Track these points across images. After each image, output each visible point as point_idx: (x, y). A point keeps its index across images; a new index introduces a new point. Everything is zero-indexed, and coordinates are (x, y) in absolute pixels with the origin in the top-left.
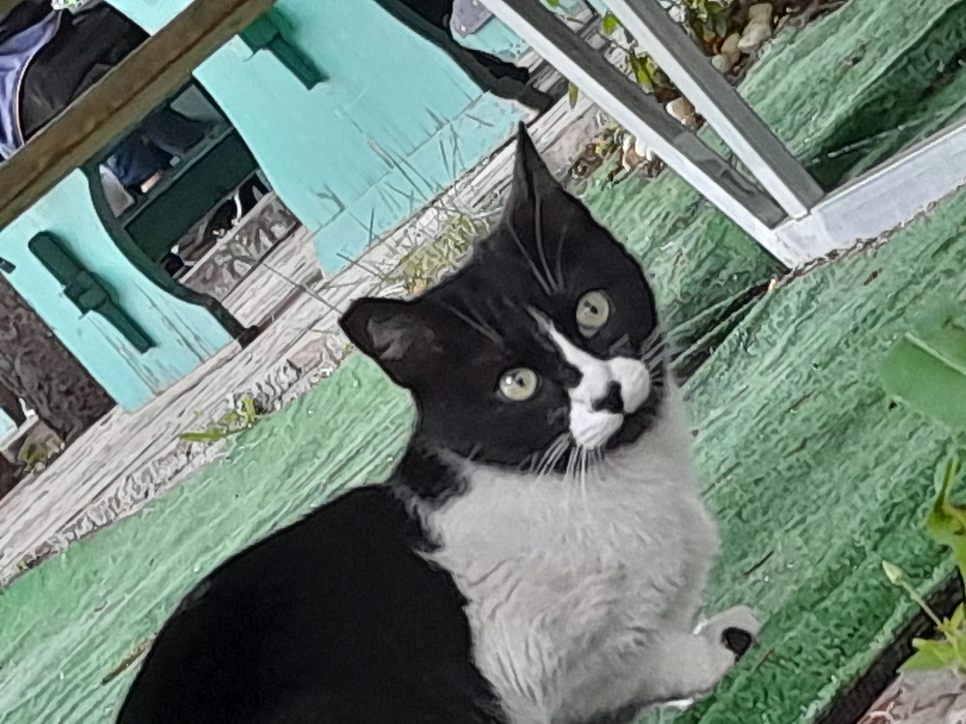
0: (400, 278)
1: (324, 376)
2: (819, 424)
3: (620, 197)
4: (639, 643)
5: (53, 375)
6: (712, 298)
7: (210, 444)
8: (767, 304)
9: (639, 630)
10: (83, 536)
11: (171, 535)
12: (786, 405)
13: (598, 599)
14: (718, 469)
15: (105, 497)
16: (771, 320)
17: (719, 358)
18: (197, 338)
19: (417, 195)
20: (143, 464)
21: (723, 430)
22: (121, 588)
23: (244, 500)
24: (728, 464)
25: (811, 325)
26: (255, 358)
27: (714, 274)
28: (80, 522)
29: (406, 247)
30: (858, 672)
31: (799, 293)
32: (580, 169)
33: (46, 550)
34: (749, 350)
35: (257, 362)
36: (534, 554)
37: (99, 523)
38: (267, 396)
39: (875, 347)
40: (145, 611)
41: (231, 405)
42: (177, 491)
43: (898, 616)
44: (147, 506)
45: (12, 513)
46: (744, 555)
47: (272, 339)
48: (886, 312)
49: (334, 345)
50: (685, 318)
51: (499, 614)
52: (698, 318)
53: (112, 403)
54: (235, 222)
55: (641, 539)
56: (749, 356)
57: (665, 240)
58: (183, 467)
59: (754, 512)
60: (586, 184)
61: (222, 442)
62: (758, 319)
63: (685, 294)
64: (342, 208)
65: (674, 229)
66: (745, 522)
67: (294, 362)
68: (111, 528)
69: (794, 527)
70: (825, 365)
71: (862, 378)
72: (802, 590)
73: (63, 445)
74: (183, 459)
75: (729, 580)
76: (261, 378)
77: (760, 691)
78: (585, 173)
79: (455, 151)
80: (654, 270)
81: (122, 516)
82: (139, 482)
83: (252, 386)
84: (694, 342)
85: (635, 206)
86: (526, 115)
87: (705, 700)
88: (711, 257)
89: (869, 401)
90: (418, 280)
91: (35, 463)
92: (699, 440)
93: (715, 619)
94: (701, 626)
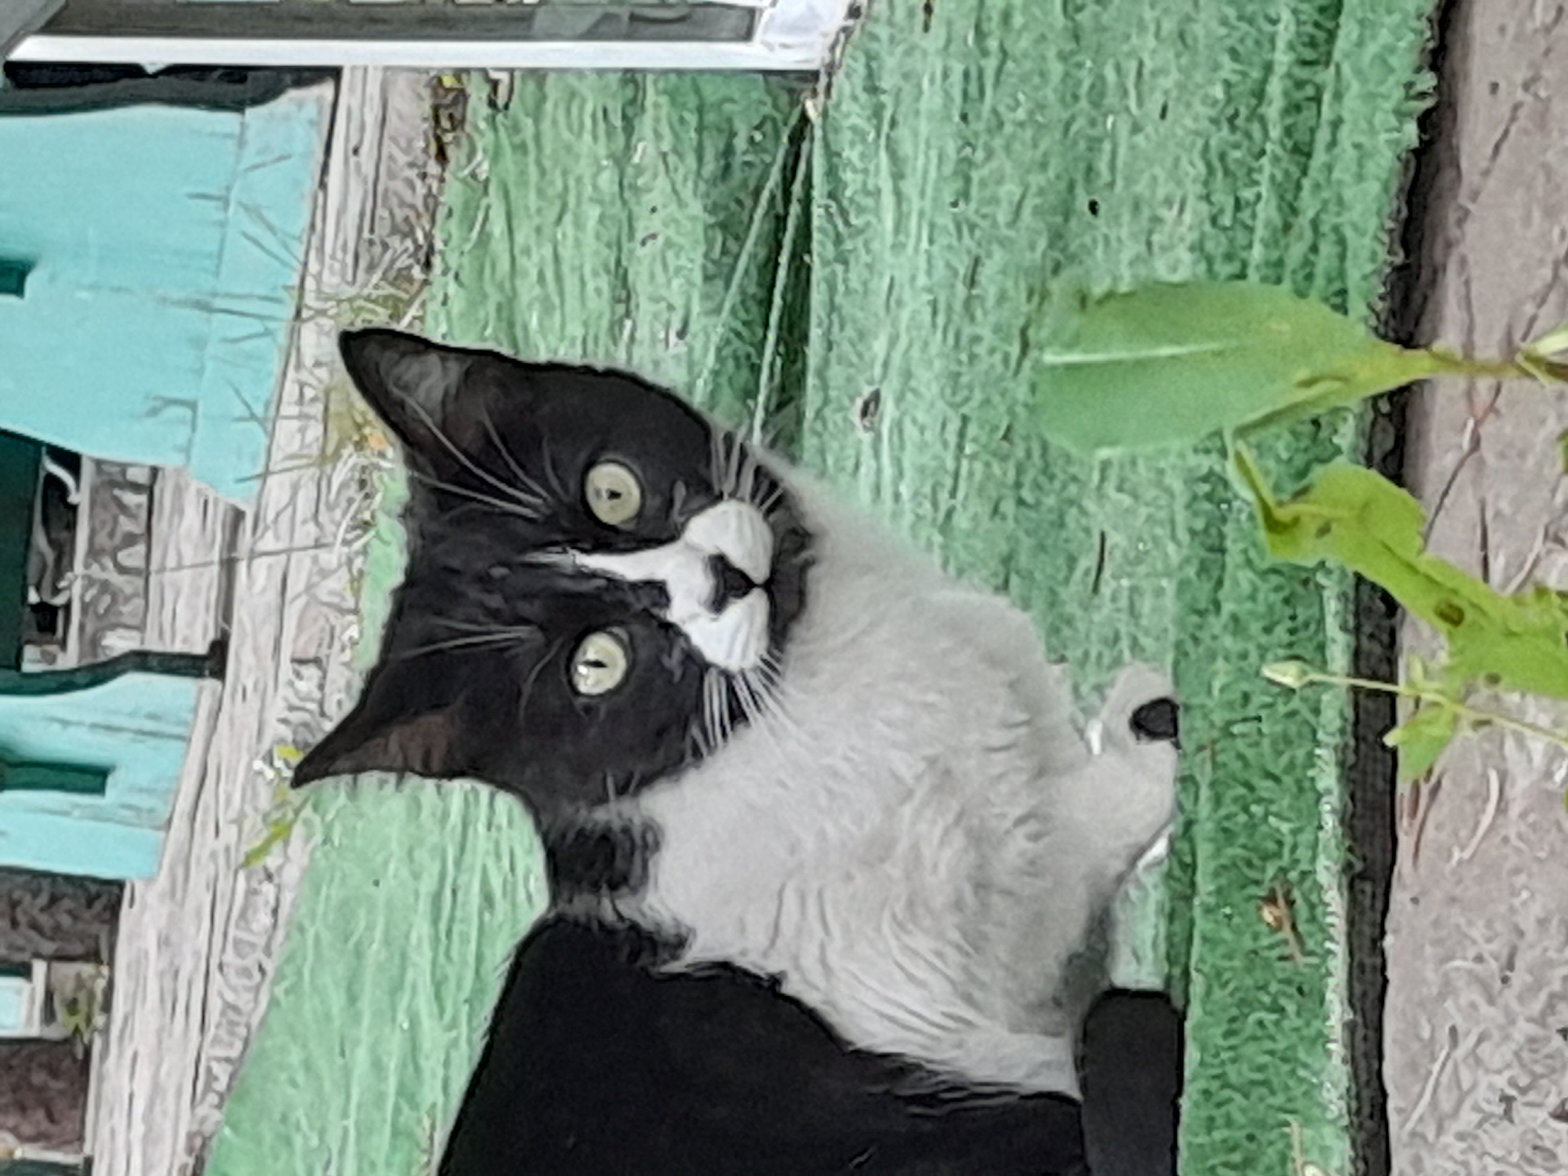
0: (340, 445)
1: (354, 643)
2: (1023, 296)
3: (528, 123)
4: (1035, 837)
5: (16, 895)
6: (753, 185)
7: (286, 843)
8: (826, 145)
9: (1021, 821)
10: (229, 1087)
11: (337, 1000)
12: (961, 290)
14: (945, 444)
15: (213, 1016)
16: (849, 162)
17: (825, 263)
18: (153, 717)
19: (272, 325)
20: (225, 935)
21: (907, 375)
22: (333, 1114)
23: (389, 883)
24: (954, 426)
25: (903, 132)
26: (249, 684)
27: (728, 151)
28: (209, 1070)
29: (314, 400)
30: (1342, 716)
31: (855, 98)
32: (445, 123)
33: (198, 1142)
34: (853, 220)
35: (255, 688)
37: (234, 1053)
38: (306, 725)
39: (1008, 129)
40: (387, 1130)
41: (270, 774)
42: (296, 935)
44: (275, 982)
45: (116, 1114)
46: (1072, 561)
47: (249, 643)
48: (983, 62)
49: (332, 593)
50: (741, 240)
51: (833, 959)
52: (755, 229)
53: (120, 885)
54: (73, 498)
56: (860, 231)
57: (629, 148)
58: (278, 900)
59: (1037, 487)
60: (469, 137)
61: (298, 831)
62: (831, 172)
63: (712, 209)
64: (192, 405)
65: (629, 128)
66: (1036, 506)
67: (299, 655)
68: (254, 1046)
69: (1103, 479)
70: (965, 194)
71: (1026, 188)
72: (1183, 586)
73: (105, 970)
74: (268, 889)
75: (1079, 613)
76: (277, 709)
77: (1242, 791)
78: (457, 123)
79: (271, 228)
80: (649, 199)
81: (255, 1021)
82: (239, 962)
83: (275, 730)
84: (777, 265)
85: (555, 122)
86: (319, 99)
87: (1180, 831)
88: (705, 134)
89: (1059, 219)
90: (367, 431)
91: (89, 1020)
92: (889, 408)
93: (1105, 713)
94: (1095, 736)
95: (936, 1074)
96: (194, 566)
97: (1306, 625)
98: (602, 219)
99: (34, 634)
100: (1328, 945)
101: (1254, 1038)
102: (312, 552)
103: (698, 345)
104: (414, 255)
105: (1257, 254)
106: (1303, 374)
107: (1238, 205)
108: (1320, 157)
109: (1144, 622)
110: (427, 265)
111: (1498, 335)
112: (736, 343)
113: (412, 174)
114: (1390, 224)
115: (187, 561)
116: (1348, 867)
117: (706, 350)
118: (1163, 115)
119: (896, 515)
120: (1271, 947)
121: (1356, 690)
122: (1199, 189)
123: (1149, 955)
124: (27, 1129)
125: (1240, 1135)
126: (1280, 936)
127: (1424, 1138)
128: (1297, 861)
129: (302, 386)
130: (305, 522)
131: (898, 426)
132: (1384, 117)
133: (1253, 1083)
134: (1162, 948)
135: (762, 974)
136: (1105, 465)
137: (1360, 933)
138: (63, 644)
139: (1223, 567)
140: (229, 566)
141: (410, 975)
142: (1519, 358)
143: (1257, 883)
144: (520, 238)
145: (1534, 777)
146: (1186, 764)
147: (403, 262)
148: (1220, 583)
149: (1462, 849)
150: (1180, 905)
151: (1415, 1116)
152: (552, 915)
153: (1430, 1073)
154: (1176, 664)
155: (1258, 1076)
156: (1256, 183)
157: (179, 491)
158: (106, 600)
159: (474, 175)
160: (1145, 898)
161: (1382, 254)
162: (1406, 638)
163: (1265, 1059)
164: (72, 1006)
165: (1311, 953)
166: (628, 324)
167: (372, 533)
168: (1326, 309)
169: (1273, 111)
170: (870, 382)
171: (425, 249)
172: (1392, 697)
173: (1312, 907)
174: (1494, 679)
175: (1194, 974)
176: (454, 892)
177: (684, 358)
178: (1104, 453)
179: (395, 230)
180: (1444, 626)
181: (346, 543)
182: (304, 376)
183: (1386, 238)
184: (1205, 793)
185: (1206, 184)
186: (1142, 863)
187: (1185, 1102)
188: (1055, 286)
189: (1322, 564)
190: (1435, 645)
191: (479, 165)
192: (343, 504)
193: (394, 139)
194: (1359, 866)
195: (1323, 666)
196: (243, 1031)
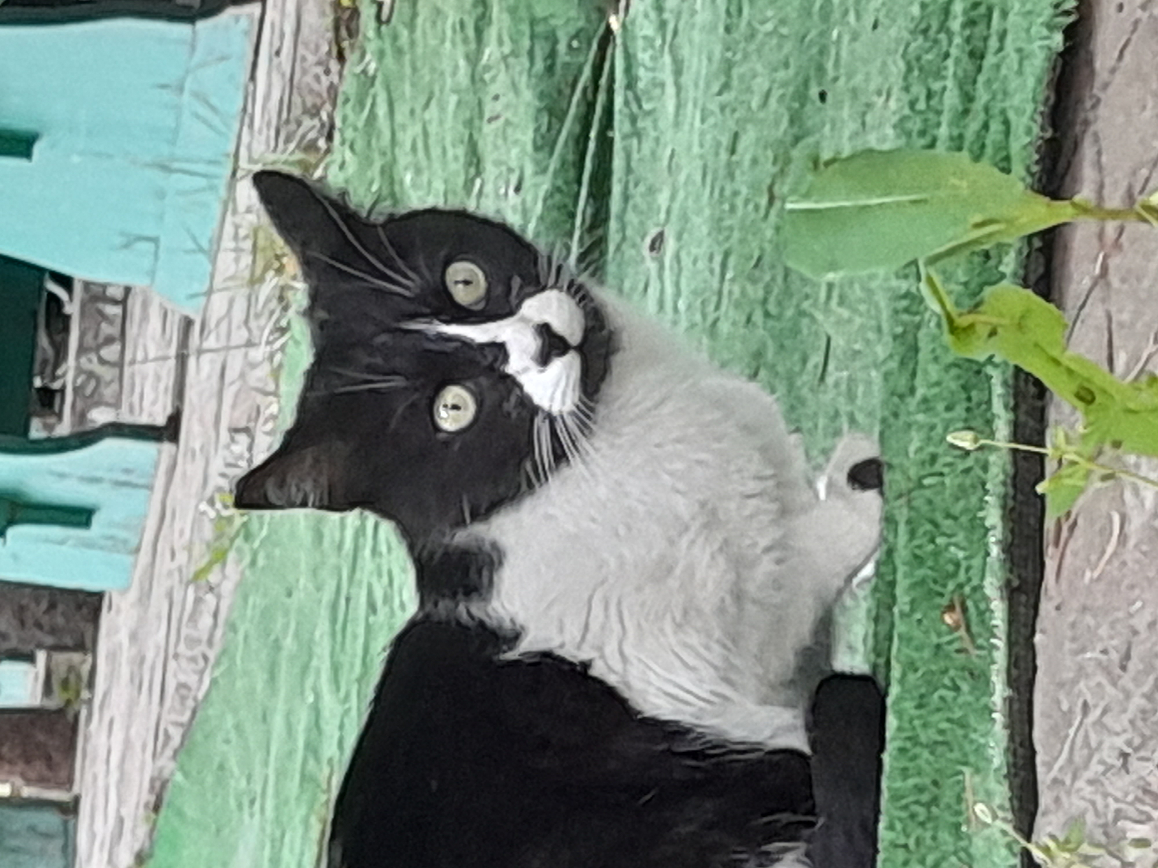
0: (265, 270)
1: (274, 417)
2: (770, 161)
3: (404, 33)
4: (779, 561)
5: (24, 602)
6: (570, 79)
7: (224, 565)
8: (625, 47)
9: (768, 550)
10: (181, 745)
11: (260, 679)
12: (724, 156)
13: (707, 558)
14: (712, 272)
15: (170, 692)
16: (642, 62)
17: (624, 137)
18: (127, 471)
19: (215, 182)
20: (179, 632)
21: (685, 218)
22: (257, 765)
23: (299, 596)
24: (718, 259)
26: (197, 446)
27: (552, 55)
28: (166, 732)
29: (246, 237)
30: (1004, 472)
31: (646, 16)
32: (344, 33)
33: (158, 785)
34: (645, 105)
35: (201, 451)
36: (613, 563)
37: (185, 719)
39: (760, 37)
40: (297, 777)
41: (212, 513)
42: (230, 633)
43: (998, 390)
44: (214, 668)
45: (98, 764)
46: (804, 360)
47: (197, 417)
49: (259, 380)
50: (562, 121)
51: (628, 650)
52: (573, 110)
53: (99, 596)
54: (68, 309)
55: (699, 462)
56: (650, 114)
57: (479, 49)
58: (218, 606)
59: (779, 303)
60: (361, 43)
61: (232, 556)
62: (628, 69)
63: (541, 96)
64: (155, 240)
65: (479, 32)
66: (779, 318)
67: (234, 426)
68: (199, 716)
69: (829, 297)
70: (727, 86)
71: (773, 81)
72: (886, 376)
73: (89, 658)
74: (210, 599)
75: (809, 396)
76: (217, 465)
77: (928, 527)
78: (352, 33)
79: (213, 109)
80: (494, 89)
81: (200, 695)
82: (189, 653)
83: (216, 481)
84: (587, 138)
85: (424, 33)
86: (250, 16)
87: (884, 558)
88: (536, 41)
89: (796, 105)
90: (285, 260)
91: (78, 694)
92: (670, 245)
93: (829, 468)
94: (821, 486)
95: (702, 735)
96: (156, 359)
97: (979, 405)
98: (459, 103)
99: (38, 408)
100: (993, 641)
101: (938, 710)
102: (243, 350)
103: (529, 198)
104: (320, 132)
105: (943, 132)
106: (978, 218)
107: (930, 95)
108: (990, 60)
109: (859, 402)
110: (330, 137)
111: (1122, 190)
112: (558, 197)
113: (320, 70)
114: (1041, 108)
115: (152, 355)
116: (1008, 583)
117: (535, 203)
118: (875, 26)
119: (675, 323)
120: (950, 643)
121: (1015, 451)
122: (901, 83)
123: (861, 648)
124: (32, 775)
125: (927, 781)
126: (956, 634)
127: (1063, 783)
128: (969, 580)
129: (237, 227)
130: (239, 328)
131: (677, 258)
132: (1038, 29)
133: (936, 743)
134: (870, 642)
135: (575, 661)
136: (830, 286)
137: (1018, 632)
138: (60, 416)
139: (916, 363)
140: (182, 360)
141: (315, 663)
142: (1137, 207)
143: (942, 595)
144: (400, 118)
145: (1145, 518)
146: (887, 508)
147: (312, 135)
148: (914, 375)
149: (1092, 570)
150: (883, 612)
151: (1057, 767)
152: (421, 615)
153: (1067, 736)
154: (882, 434)
155: (940, 738)
156: (944, 78)
157: (145, 305)
158: (92, 384)
159: (364, 72)
160: (858, 606)
161: (1036, 129)
162: (1052, 415)
163: (944, 725)
164: (65, 684)
165: (980, 647)
166: (478, 182)
167: (287, 336)
168: (996, 171)
169: (955, 25)
170: (657, 225)
171: (327, 125)
172: (1042, 457)
173: (981, 614)
174: (1117, 445)
175: (893, 662)
176: (348, 600)
177: (520, 208)
178: (831, 276)
179: (306, 111)
180: (1080, 405)
181: (269, 343)
182: (238, 219)
183: (1039, 118)
184: (902, 528)
185: (905, 78)
186: (856, 581)
187: (886, 757)
188: (795, 153)
189: (990, 359)
190: (1073, 419)
191: (368, 64)
192: (266, 314)
193: (306, 45)
194: (1016, 583)
195: (992, 435)
196: (190, 703)
